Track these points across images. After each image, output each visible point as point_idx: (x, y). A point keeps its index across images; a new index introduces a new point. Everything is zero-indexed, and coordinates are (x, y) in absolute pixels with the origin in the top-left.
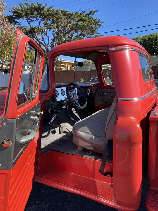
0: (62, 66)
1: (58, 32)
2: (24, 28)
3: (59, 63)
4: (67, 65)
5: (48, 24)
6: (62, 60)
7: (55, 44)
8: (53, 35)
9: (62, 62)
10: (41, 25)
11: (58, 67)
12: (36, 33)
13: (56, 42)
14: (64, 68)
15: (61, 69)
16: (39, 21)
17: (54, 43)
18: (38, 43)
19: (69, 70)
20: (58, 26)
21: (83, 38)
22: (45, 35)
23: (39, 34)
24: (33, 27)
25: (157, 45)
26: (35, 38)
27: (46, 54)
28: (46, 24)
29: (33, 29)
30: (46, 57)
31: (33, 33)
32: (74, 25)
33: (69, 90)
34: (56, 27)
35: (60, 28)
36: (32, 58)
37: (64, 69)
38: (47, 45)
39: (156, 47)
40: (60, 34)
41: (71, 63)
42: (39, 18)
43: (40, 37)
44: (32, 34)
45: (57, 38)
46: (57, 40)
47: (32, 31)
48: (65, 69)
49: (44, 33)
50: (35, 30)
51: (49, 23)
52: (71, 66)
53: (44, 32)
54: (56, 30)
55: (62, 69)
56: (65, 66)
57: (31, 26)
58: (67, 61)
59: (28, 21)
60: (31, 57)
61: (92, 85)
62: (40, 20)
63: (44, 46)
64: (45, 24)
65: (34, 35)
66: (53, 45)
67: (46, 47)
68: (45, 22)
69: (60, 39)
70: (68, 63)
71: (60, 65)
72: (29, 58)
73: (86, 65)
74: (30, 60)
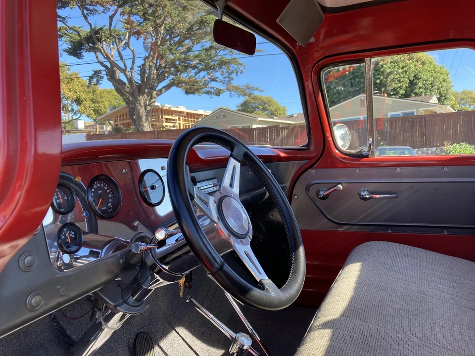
0: (167, 119)
1: (157, 39)
2: (75, 31)
3: (160, 112)
4: (177, 118)
5: (133, 22)
6: (167, 105)
7: (150, 66)
8: (145, 48)
9: (165, 111)
10: (116, 24)
11: (155, 121)
12: (104, 43)
13: (151, 64)
14: (172, 124)
15: (163, 127)
16: (111, 13)
17: (147, 64)
18: (109, 66)
19: (182, 128)
20: (156, 27)
21: (216, 56)
22: (124, 49)
23: (112, 46)
24: (97, 28)
25: (379, 75)
26: (101, 52)
27: (128, 90)
28: (128, 22)
29: (97, 32)
30: (128, 99)
31: (96, 41)
32: (196, 22)
33: (187, 174)
34: (151, 29)
35: (162, 30)
36: (94, 103)
37: (170, 126)
38: (131, 69)
39: (377, 79)
40: (160, 44)
41: (187, 114)
42: (111, 6)
43: (114, 52)
44: (94, 43)
45: (154, 53)
46: (153, 58)
47: (94, 36)
48: (174, 126)
49: (124, 42)
50: (102, 35)
51: (135, 20)
52: (191, 121)
53: (122, 41)
54: (152, 36)
55: (167, 126)
56: (173, 120)
57: (90, 25)
58: (177, 107)
59: (83, 14)
60: (92, 100)
61: (282, 155)
62: (113, 12)
63: (124, 71)
64: (126, 23)
65: (99, 45)
66: (145, 70)
67: (128, 73)
68: (126, 18)
69: (161, 57)
70: (180, 113)
71: (162, 118)
72: (88, 103)
73: (223, 117)
74: (90, 107)
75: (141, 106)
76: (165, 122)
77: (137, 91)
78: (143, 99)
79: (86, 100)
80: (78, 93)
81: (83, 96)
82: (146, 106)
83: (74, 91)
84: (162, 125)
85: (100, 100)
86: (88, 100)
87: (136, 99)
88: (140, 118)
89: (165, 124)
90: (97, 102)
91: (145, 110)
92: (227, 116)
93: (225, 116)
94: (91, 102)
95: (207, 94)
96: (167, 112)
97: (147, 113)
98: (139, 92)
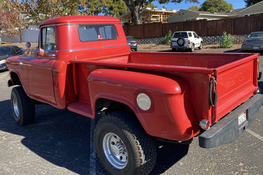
0: (153, 17)
3: (150, 13)
4: (159, 16)
11: (147, 18)
14: (156, 19)
15: (151, 21)
19: (162, 21)
27: (130, 4)
30: (131, 8)
36: (119, 9)
37: (155, 20)
41: (165, 13)
48: (157, 20)
52: (166, 17)
56: (157, 17)
60: (118, 8)
70: (161, 13)
71: (151, 16)
72: (116, 9)
73: (182, 14)
74: (117, 11)
75: (136, 11)
76: (153, 18)
77: (134, 4)
78: (137, 8)
79: (115, 8)
80: (111, 4)
81: (114, 6)
82: (139, 12)
83: (109, 3)
84: (151, 20)
85: (122, 7)
86: (116, 8)
87: (134, 8)
88: (136, 18)
89: (152, 19)
90: (121, 9)
91: (138, 13)
92: (185, 14)
93: (183, 14)
94: (117, 9)
95: (173, 2)
96: (153, 13)
97: (139, 15)
98: (135, 5)
